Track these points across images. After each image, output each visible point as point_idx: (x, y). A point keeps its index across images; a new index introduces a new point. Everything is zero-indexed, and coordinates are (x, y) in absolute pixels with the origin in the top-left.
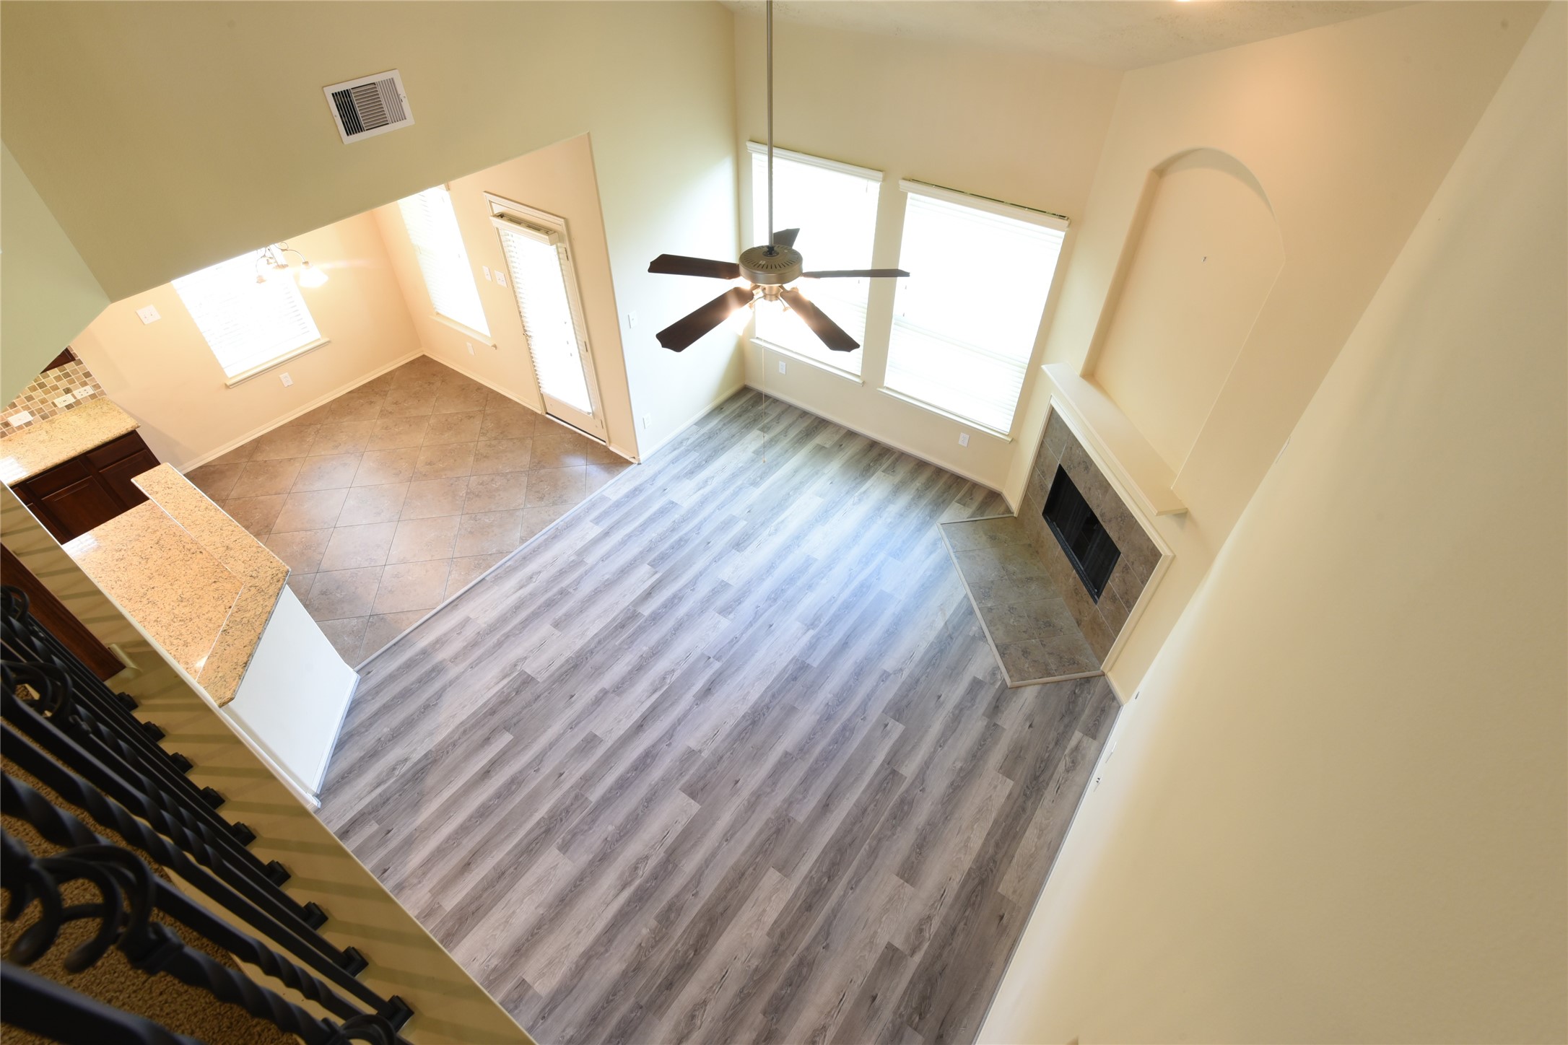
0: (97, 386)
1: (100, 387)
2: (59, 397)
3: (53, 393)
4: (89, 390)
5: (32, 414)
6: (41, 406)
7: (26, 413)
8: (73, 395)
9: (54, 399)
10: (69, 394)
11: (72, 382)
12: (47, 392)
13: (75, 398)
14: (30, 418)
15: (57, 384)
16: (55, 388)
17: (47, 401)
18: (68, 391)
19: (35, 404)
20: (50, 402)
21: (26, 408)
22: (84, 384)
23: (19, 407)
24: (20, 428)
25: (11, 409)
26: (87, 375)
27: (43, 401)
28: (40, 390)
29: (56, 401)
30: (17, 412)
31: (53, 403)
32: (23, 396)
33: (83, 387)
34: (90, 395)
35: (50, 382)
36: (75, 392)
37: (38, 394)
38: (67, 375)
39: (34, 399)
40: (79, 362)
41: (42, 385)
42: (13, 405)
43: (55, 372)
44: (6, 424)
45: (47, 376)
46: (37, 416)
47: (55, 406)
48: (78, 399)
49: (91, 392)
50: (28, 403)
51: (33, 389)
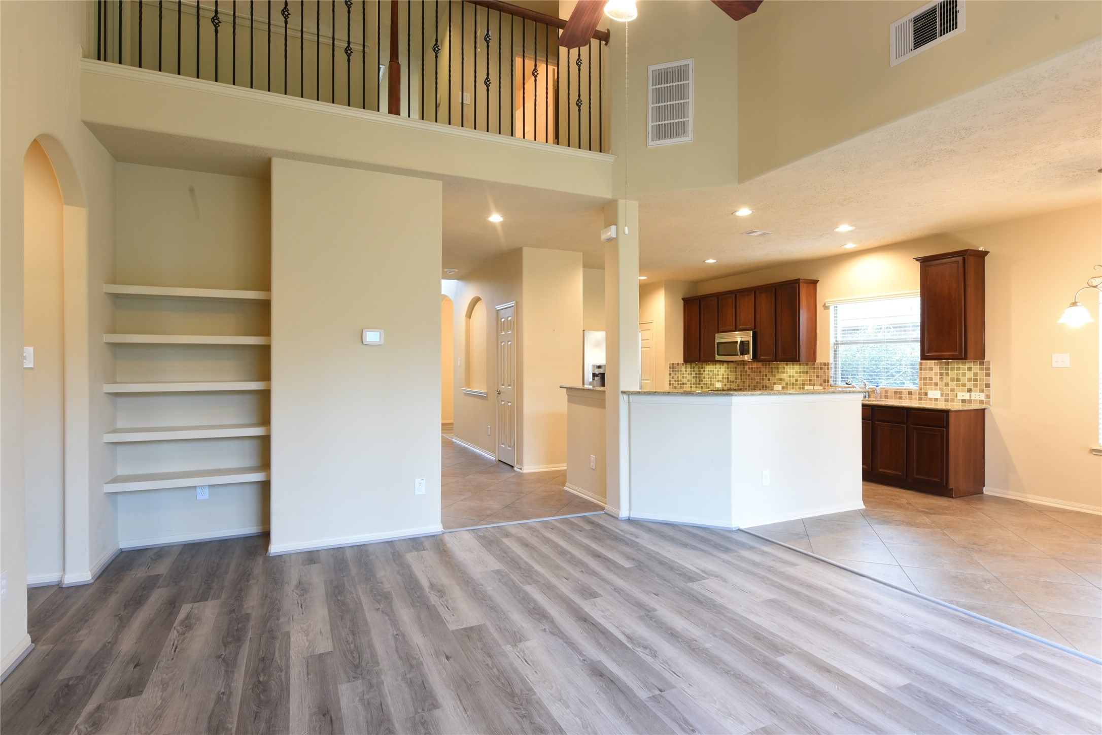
0: (988, 396)
1: (989, 398)
2: (962, 392)
3: (961, 387)
4: (982, 396)
5: (942, 395)
6: (949, 393)
7: (939, 392)
8: (970, 395)
9: (959, 392)
10: (969, 393)
11: (976, 386)
12: (958, 386)
13: (970, 397)
14: (938, 396)
15: (967, 383)
16: (964, 385)
17: (954, 391)
18: (969, 391)
19: (947, 390)
20: (955, 393)
21: (942, 390)
22: (982, 391)
23: (938, 387)
24: (931, 400)
25: (934, 386)
26: (988, 386)
27: (952, 390)
28: (955, 382)
29: (959, 394)
30: (935, 389)
31: (957, 394)
32: (944, 382)
33: (980, 392)
34: (980, 400)
35: (964, 380)
36: (973, 394)
37: (953, 384)
38: (976, 380)
39: (949, 386)
40: (988, 375)
41: (958, 380)
42: (936, 384)
43: (970, 375)
44: (926, 394)
45: (964, 375)
46: (944, 397)
47: (956, 397)
48: (972, 399)
49: (982, 398)
50: (944, 387)
51: (952, 380)
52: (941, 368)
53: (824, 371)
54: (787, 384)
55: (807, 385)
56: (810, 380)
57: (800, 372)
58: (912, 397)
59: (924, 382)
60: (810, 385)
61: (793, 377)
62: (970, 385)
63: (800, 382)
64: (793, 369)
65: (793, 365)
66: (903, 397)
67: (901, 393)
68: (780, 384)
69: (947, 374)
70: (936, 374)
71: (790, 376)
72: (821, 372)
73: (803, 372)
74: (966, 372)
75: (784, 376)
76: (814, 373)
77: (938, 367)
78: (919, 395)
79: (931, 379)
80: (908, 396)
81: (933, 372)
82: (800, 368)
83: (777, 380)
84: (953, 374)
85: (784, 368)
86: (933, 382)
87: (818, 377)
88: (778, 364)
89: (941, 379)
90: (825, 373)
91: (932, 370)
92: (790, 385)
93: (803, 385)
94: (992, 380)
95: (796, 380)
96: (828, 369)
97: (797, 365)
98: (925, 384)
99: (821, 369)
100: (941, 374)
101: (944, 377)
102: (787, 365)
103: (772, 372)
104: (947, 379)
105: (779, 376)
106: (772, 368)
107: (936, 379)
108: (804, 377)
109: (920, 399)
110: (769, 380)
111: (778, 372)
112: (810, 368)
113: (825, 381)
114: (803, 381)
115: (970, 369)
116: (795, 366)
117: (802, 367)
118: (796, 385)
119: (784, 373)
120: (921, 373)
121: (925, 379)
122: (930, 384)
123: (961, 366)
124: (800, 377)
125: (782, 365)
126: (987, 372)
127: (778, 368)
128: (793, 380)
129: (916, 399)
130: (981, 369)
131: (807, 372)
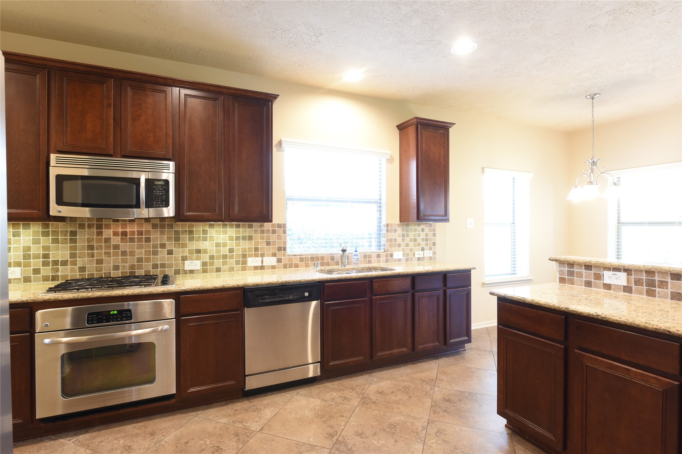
0: (434, 253)
1: (436, 254)
2: (418, 251)
3: (417, 247)
5: (403, 255)
6: (409, 252)
7: (401, 253)
9: (416, 251)
10: (423, 252)
11: (427, 245)
12: (415, 245)
14: (401, 256)
15: (421, 242)
16: (419, 245)
17: (412, 251)
18: (423, 249)
19: (407, 250)
20: (413, 252)
21: (403, 250)
22: (430, 249)
23: (401, 248)
24: (395, 260)
25: (398, 247)
26: (434, 244)
27: (411, 250)
28: (413, 242)
29: (416, 253)
30: (399, 250)
31: (414, 253)
32: (405, 243)
33: (429, 250)
34: (429, 257)
35: (419, 240)
36: (425, 252)
37: (411, 244)
38: (427, 240)
39: (408, 246)
40: (434, 235)
41: (415, 240)
42: (399, 245)
43: (423, 235)
44: (392, 255)
45: (419, 235)
46: (405, 257)
47: (414, 256)
48: (425, 256)
49: (431, 255)
50: (405, 248)
51: (411, 241)
52: (403, 230)
53: (278, 236)
54: (212, 257)
55: (251, 256)
56: (256, 249)
57: (237, 238)
58: (380, 259)
59: (390, 244)
60: (256, 256)
61: (225, 245)
62: (423, 244)
63: (238, 252)
64: (225, 233)
65: (224, 226)
66: (372, 261)
67: (370, 256)
68: (198, 259)
69: (408, 235)
70: (399, 236)
71: (218, 245)
72: (273, 237)
73: (244, 238)
74: (421, 232)
75: (203, 245)
76: (262, 238)
77: (401, 228)
78: (386, 257)
79: (395, 240)
80: (376, 259)
81: (397, 233)
82: (237, 232)
83: (191, 252)
84: (412, 234)
85: (205, 232)
86: (397, 243)
87: (268, 243)
88: (192, 226)
89: (403, 240)
90: (279, 237)
91: (396, 232)
92: (218, 258)
93: (244, 256)
94: (438, 240)
95: (231, 251)
96: (284, 232)
97: (231, 226)
98: (391, 246)
99: (274, 232)
100: (403, 236)
101: (405, 238)
102: (211, 226)
103: (177, 239)
104: (407, 240)
105: (194, 245)
106: (177, 233)
107: (399, 240)
108: (246, 245)
109: (387, 261)
110: (170, 252)
111: (191, 239)
112: (256, 231)
113: (279, 249)
114: (244, 250)
115: (423, 230)
116: (228, 229)
117: (241, 229)
118: (232, 257)
119: (205, 239)
120: (387, 235)
121: (391, 240)
122: (395, 245)
123: (417, 228)
124: (238, 245)
125: (199, 228)
126: (434, 232)
127: (191, 232)
128: (224, 251)
129: (383, 261)
130: (430, 231)
131: (250, 238)
